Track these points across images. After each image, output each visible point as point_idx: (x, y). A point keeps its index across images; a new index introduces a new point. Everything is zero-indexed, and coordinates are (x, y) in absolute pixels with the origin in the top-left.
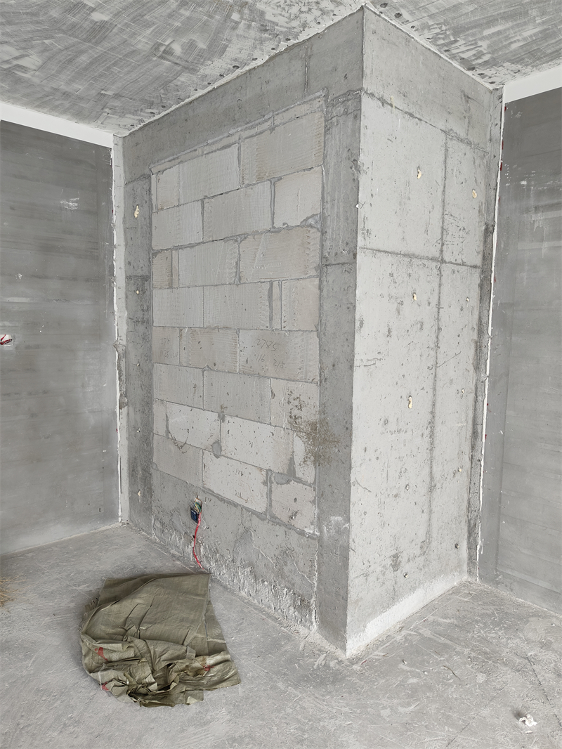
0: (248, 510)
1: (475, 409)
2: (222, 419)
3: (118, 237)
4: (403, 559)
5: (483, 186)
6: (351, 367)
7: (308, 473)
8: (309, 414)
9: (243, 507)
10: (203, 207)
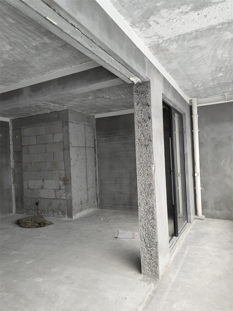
0: (51, 199)
1: (96, 175)
2: (43, 181)
3: (11, 142)
4: (83, 203)
5: (93, 133)
6: (70, 166)
7: (63, 187)
8: (63, 176)
9: (49, 199)
10: (36, 137)
